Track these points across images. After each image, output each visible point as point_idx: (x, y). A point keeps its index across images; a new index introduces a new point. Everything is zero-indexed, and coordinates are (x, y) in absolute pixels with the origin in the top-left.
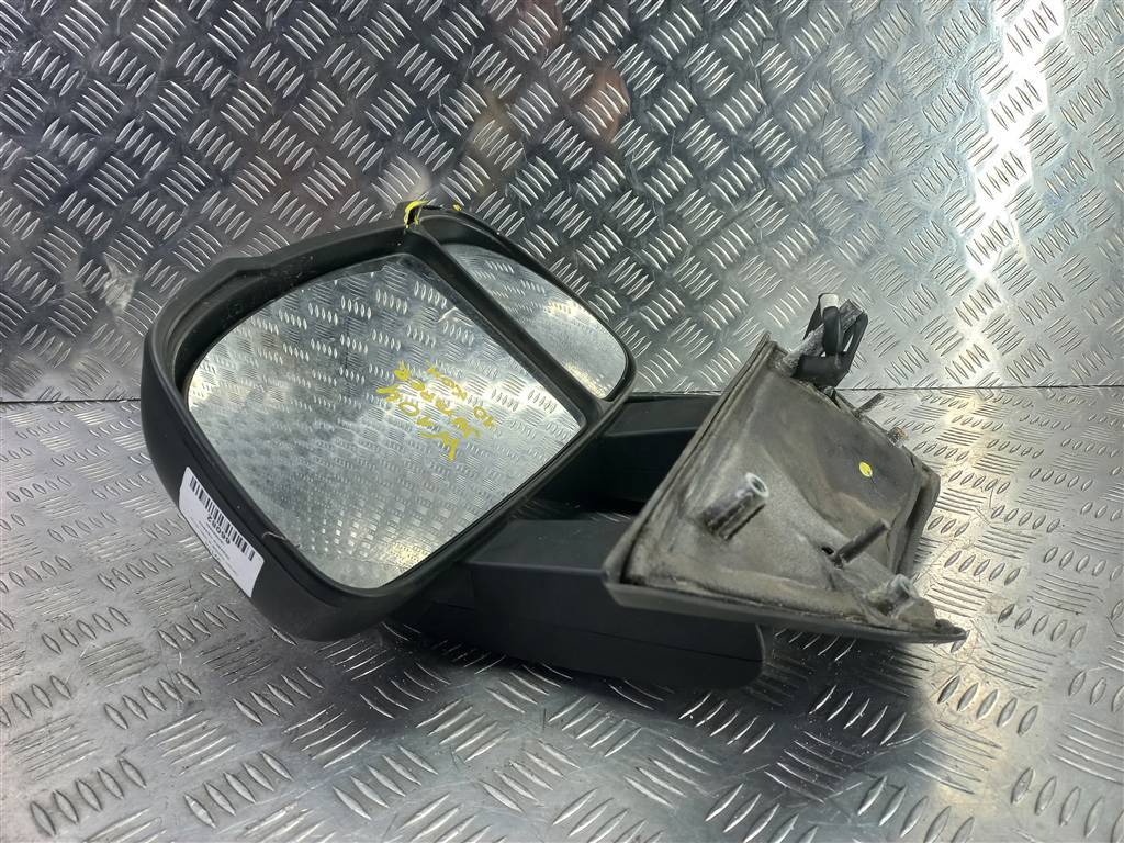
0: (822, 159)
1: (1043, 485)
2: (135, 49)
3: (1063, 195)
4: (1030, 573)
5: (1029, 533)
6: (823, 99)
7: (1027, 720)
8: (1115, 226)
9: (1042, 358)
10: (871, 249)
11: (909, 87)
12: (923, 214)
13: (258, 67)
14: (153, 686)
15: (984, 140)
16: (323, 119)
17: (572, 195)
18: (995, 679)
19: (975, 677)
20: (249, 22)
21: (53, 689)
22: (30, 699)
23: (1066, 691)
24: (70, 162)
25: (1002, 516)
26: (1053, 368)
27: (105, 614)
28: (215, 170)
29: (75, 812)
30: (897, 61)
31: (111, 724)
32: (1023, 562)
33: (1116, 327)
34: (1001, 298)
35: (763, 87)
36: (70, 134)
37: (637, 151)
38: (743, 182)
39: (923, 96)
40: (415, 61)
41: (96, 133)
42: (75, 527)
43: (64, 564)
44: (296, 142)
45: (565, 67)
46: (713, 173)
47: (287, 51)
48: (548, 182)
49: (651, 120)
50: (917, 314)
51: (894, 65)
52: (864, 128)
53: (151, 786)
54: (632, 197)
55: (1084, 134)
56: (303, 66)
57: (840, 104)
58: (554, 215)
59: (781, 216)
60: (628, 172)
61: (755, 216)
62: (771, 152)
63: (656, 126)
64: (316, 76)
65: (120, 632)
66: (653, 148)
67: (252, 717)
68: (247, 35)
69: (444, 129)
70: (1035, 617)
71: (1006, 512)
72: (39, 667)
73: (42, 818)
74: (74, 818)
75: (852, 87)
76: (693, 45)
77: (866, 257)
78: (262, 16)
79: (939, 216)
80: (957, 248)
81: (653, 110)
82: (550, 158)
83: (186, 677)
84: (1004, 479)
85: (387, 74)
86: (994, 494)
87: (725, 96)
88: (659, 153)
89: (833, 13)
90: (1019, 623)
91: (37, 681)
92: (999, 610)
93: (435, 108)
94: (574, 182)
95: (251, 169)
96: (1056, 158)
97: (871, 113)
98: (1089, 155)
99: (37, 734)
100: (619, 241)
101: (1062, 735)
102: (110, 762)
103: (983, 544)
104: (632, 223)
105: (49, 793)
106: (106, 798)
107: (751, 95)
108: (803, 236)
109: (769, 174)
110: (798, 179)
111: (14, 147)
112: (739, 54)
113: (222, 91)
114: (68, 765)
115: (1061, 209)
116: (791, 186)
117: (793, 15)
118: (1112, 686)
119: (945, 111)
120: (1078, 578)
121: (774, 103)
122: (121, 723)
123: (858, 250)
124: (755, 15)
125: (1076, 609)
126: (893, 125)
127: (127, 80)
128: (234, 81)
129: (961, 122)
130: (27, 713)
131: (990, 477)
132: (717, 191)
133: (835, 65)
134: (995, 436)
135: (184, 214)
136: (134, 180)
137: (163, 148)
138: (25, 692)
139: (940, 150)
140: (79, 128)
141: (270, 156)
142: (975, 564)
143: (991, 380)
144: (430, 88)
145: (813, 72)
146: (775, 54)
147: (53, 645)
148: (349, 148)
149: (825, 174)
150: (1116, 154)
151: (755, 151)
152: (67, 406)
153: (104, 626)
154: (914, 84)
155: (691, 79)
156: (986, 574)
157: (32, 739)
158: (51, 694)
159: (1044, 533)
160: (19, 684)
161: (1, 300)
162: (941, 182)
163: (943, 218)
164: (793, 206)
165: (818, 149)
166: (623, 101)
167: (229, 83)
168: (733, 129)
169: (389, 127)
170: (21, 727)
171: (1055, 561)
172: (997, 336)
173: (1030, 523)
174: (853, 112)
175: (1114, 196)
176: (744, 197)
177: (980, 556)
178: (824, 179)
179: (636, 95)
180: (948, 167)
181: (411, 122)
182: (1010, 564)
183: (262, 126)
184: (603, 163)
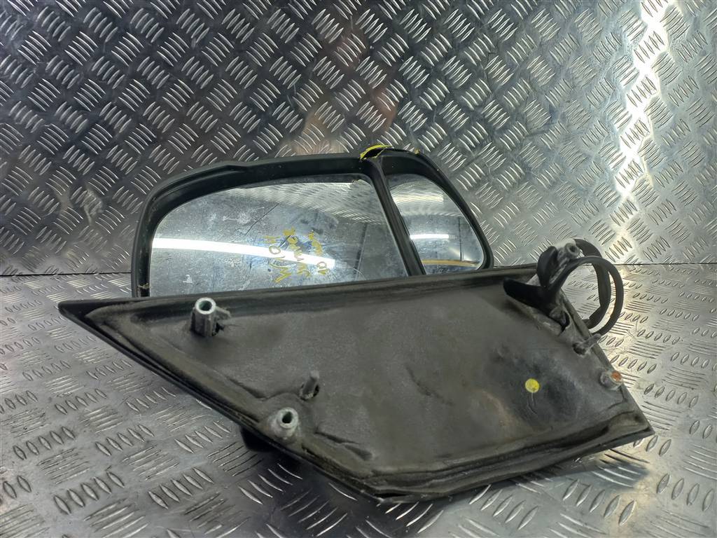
0: (526, 125)
1: (669, 318)
2: (114, 61)
3: (673, 146)
4: (662, 367)
5: (661, 344)
6: (525, 88)
7: (664, 447)
8: (705, 164)
9: (664, 246)
10: (557, 179)
11: (577, 81)
12: (588, 158)
13: (186, 70)
14: (124, 432)
15: (622, 114)
16: (225, 102)
20: (181, 45)
21: (62, 434)
22: (50, 439)
23: (688, 431)
24: (71, 128)
25: (644, 335)
26: (671, 252)
27: (92, 392)
28: (158, 132)
29: (82, 501)
30: (569, 66)
31: (100, 453)
33: (711, 226)
34: (638, 208)
35: (489, 81)
36: (72, 111)
37: (413, 120)
38: (478, 138)
39: (586, 86)
40: (281, 67)
41: (88, 111)
42: (71, 345)
43: (66, 365)
44: (208, 116)
45: (370, 70)
46: (460, 133)
47: (203, 61)
48: (359, 138)
49: (421, 101)
50: (586, 218)
51: (567, 68)
52: (551, 106)
53: (127, 486)
55: (683, 109)
56: (213, 70)
57: (536, 92)
59: (501, 159)
60: (407, 133)
61: (486, 159)
62: (495, 120)
63: (425, 105)
64: (220, 76)
65: (102, 402)
66: (423, 118)
67: (187, 449)
68: (180, 52)
69: (297, 107)
70: (667, 391)
71: (646, 333)
72: (54, 422)
73: (61, 505)
74: (81, 504)
75: (543, 81)
76: (447, 57)
77: (554, 184)
78: (189, 41)
79: (597, 159)
80: (610, 178)
81: (422, 95)
82: (361, 124)
83: (145, 428)
84: (644, 315)
85: (263, 74)
86: (638, 323)
87: (466, 87)
88: (427, 122)
89: (530, 38)
90: (657, 394)
91: (54, 429)
92: (645, 387)
93: (292, 95)
95: (180, 132)
96: (667, 123)
97: (554, 96)
98: (687, 122)
99: (56, 458)
101: (686, 455)
102: (101, 473)
103: (633, 351)
105: (65, 491)
106: (100, 493)
107: (482, 86)
108: (515, 171)
109: (493, 134)
110: (511, 137)
111: (38, 119)
112: (474, 62)
113: (164, 85)
114: (76, 475)
115: (672, 154)
116: (507, 141)
117: (506, 39)
119: (599, 96)
120: (692, 369)
121: (496, 91)
122: (107, 453)
123: (549, 180)
124: (484, 39)
125: (692, 386)
126: (568, 104)
127: (108, 79)
128: (172, 79)
129: (609, 102)
130: (49, 447)
131: (636, 314)
132: (462, 144)
133: (532, 68)
134: (638, 291)
135: (139, 158)
136: (109, 138)
137: (127, 119)
138: (48, 436)
139: (597, 119)
140: (78, 107)
141: (192, 124)
142: (628, 362)
143: (632, 260)
144: (288, 83)
145: (520, 72)
146: (496, 62)
147: (62, 410)
148: (240, 118)
149: (527, 133)
150: (703, 121)
151: (485, 120)
152: (62, 277)
153: (92, 399)
154: (580, 79)
155: (445, 77)
156: (635, 367)
157: (53, 461)
158: (63, 437)
159: (671, 345)
160: (42, 431)
161: (25, 211)
162: (598, 138)
163: (600, 159)
164: (509, 153)
165: (523, 118)
166: (405, 90)
167: (168, 80)
168: (471, 106)
169: (264, 106)
170: (45, 455)
171: (678, 360)
172: (636, 232)
173: (662, 338)
174: (543, 96)
175: (704, 147)
176: (479, 148)
177: (632, 357)
178: (527, 136)
179: (412, 86)
180: (602, 129)
181: (277, 103)
182: (650, 362)
183: (188, 106)
184: (393, 127)
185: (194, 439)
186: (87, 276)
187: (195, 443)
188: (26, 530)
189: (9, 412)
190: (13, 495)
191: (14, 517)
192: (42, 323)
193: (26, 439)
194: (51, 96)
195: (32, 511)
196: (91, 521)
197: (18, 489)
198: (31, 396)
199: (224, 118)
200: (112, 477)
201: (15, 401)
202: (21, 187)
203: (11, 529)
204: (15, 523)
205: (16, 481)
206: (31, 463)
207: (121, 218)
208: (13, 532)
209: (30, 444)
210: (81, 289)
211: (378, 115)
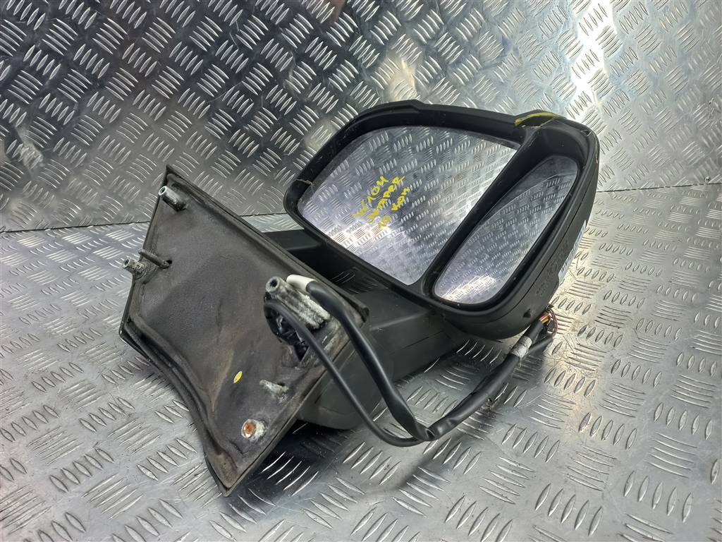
0: (479, 57)
1: (606, 254)
3: (621, 75)
4: (596, 306)
5: (597, 283)
6: (478, 19)
7: (589, 388)
8: (650, 93)
9: (609, 174)
11: (530, 10)
12: (540, 90)
13: (115, 8)
14: (105, 406)
15: (574, 43)
16: (163, 43)
17: (326, 85)
18: (576, 368)
19: (564, 366)
21: (46, 412)
22: (34, 419)
23: (610, 372)
25: (583, 273)
26: (616, 180)
27: (67, 366)
28: (93, 78)
29: (77, 479)
31: (85, 430)
32: (593, 300)
33: (651, 153)
35: (442, 12)
37: (365, 56)
38: (432, 73)
39: (539, 15)
41: (9, 55)
42: (35, 314)
43: (35, 338)
44: (145, 58)
48: (310, 78)
49: (373, 36)
52: (504, 37)
53: (117, 461)
54: (363, 86)
55: (633, 37)
56: (146, 7)
57: (489, 23)
58: (315, 99)
59: (454, 95)
60: (360, 70)
61: (440, 95)
62: (448, 54)
63: (376, 40)
64: (155, 14)
65: (79, 377)
66: (375, 54)
67: (167, 419)
69: (241, 46)
70: (597, 331)
71: (585, 271)
72: (34, 401)
73: (58, 483)
74: (77, 482)
75: (496, 11)
79: (549, 91)
80: (560, 110)
81: (374, 29)
82: (311, 62)
83: (124, 400)
84: (585, 251)
85: (202, 11)
86: (579, 260)
87: (418, 19)
88: (379, 57)
90: (589, 336)
91: (35, 408)
92: (579, 329)
93: (235, 32)
94: (327, 78)
95: (117, 77)
96: (617, 52)
97: (508, 27)
98: (636, 50)
99: (43, 438)
101: (607, 394)
102: (90, 450)
103: (572, 291)
104: (364, 102)
105: (59, 470)
106: (93, 470)
107: (434, 18)
109: (447, 68)
110: (465, 71)
113: (92, 25)
114: (66, 454)
115: (619, 84)
116: (460, 75)
118: (633, 366)
119: (551, 25)
120: (621, 307)
121: (448, 23)
122: (92, 429)
125: (619, 325)
126: (521, 35)
128: (100, 18)
129: (561, 31)
130: (34, 427)
135: (76, 107)
136: (39, 86)
137: (56, 64)
138: (30, 416)
139: (549, 49)
141: (129, 68)
142: (567, 304)
144: (230, 19)
147: (40, 387)
148: (181, 60)
149: (481, 67)
150: (650, 49)
151: (438, 54)
152: (11, 235)
153: (68, 373)
154: (533, 8)
155: (397, 8)
156: (572, 309)
157: (42, 441)
158: (46, 416)
159: (605, 282)
160: (25, 411)
162: (550, 70)
163: (551, 91)
164: (462, 87)
165: (476, 51)
166: (355, 24)
167: (96, 19)
168: (424, 40)
169: (206, 46)
170: (33, 435)
171: (610, 299)
173: (598, 277)
174: (497, 27)
175: (650, 75)
176: (433, 83)
177: (570, 298)
178: (480, 70)
179: (362, 20)
180: (554, 60)
181: (219, 42)
182: (586, 302)
183: (122, 48)
184: (344, 64)
186: (38, 232)
188: (29, 511)
190: (10, 478)
191: (15, 500)
193: (12, 420)
195: (31, 492)
196: (89, 497)
197: (13, 472)
198: (6, 374)
199: (165, 61)
200: (101, 453)
203: (15, 511)
204: (18, 504)
205: (10, 464)
206: (20, 445)
207: (65, 172)
208: (17, 514)
209: (15, 425)
210: (34, 249)
211: (327, 51)
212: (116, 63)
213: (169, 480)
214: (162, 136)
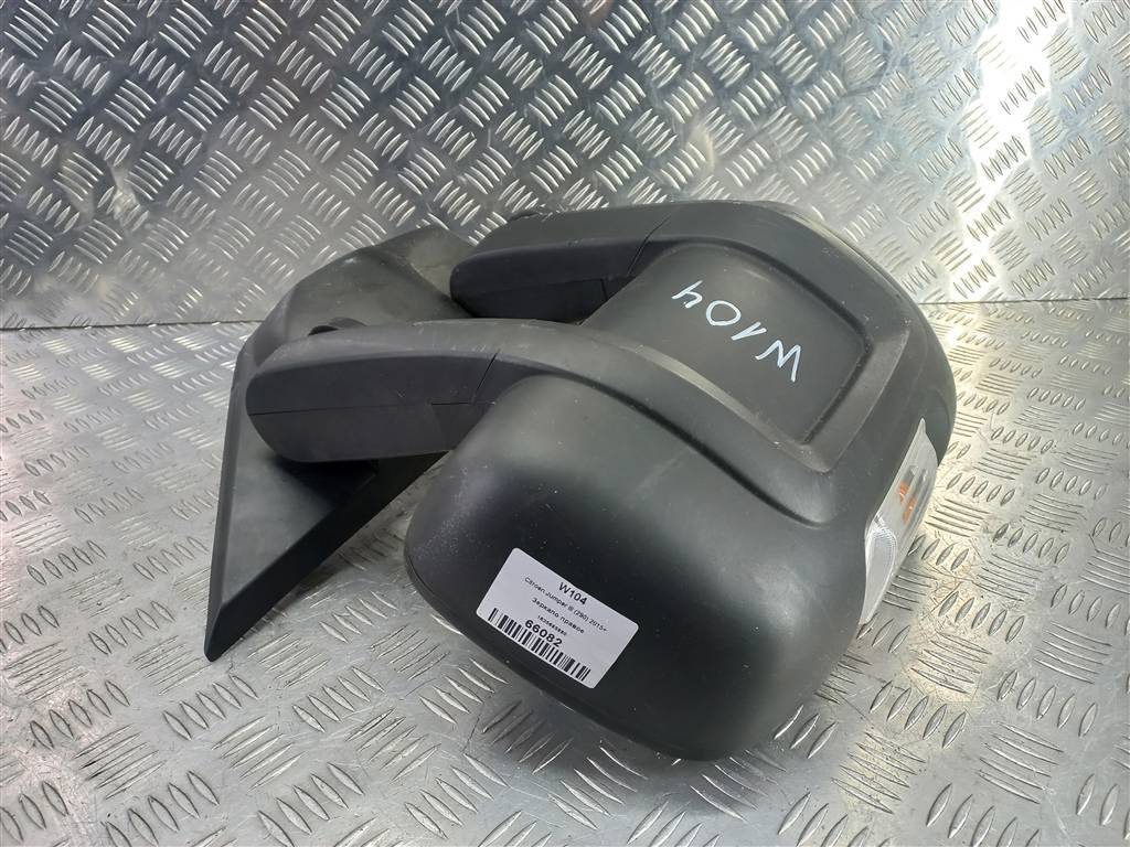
0: (843, 76)
1: (1040, 406)
3: (1081, 110)
4: (1023, 494)
5: (1024, 454)
6: (845, 13)
7: (1015, 628)
8: (1127, 141)
9: (1046, 272)
10: (886, 167)
16: (340, 40)
17: (592, 114)
18: (989, 593)
19: (971, 592)
21: (156, 613)
22: (138, 622)
23: (1048, 603)
24: (84, 87)
25: (1001, 437)
26: (1055, 282)
27: (184, 542)
28: (232, 94)
29: (204, 721)
32: (1018, 483)
33: (1121, 241)
34: (1011, 214)
36: (82, 57)
37: (658, 68)
38: (764, 99)
39: (947, 9)
41: (108, 55)
42: (136, 459)
43: (136, 495)
44: (313, 64)
46: (734, 91)
48: (568, 101)
49: (672, 36)
50: (929, 230)
52: (886, 44)
53: (262, 697)
54: (651, 116)
55: (1106, 46)
57: (863, 19)
58: (573, 135)
59: (800, 134)
60: (647, 90)
61: (774, 135)
62: (792, 69)
63: (677, 44)
66: (674, 65)
67: (338, 636)
69: (462, 48)
70: (1026, 536)
71: (1004, 433)
72: (138, 593)
73: (176, 725)
74: (204, 725)
77: (881, 175)
79: (956, 133)
80: (971, 165)
81: (674, 26)
82: (570, 76)
84: (1003, 400)
86: (995, 415)
87: (747, 11)
88: (680, 71)
90: (1012, 542)
91: (139, 606)
92: (995, 530)
93: (453, 26)
94: (593, 101)
95: (268, 93)
96: (1075, 72)
97: (894, 27)
98: (1108, 69)
99: (152, 653)
100: (638, 161)
101: (1044, 642)
102: (223, 677)
103: (982, 466)
104: (651, 142)
105: (176, 704)
106: (226, 708)
107: (774, 11)
108: (820, 154)
109: (789, 92)
110: (818, 97)
111: (26, 72)
113: (235, 11)
114: (186, 680)
115: (1076, 125)
116: (811, 103)
118: (1089, 599)
119: (968, 23)
120: (1067, 498)
121: (797, 18)
123: (875, 168)
125: (1063, 527)
126: (915, 40)
129: (984, 36)
131: (991, 398)
132: (738, 109)
134: (997, 354)
135: (203, 139)
136: (150, 105)
137: (177, 72)
138: (133, 616)
139: (961, 66)
140: (90, 50)
141: (287, 79)
142: (974, 486)
143: (997, 293)
144: (447, 6)
147: (145, 573)
148: (367, 68)
149: (844, 91)
151: (776, 67)
152: (99, 331)
153: (187, 554)
156: (984, 495)
157: (150, 657)
158: (156, 618)
159: (1038, 454)
160: (125, 607)
161: (26, 227)
162: (960, 99)
163: (959, 134)
164: (812, 123)
165: (839, 65)
166: (644, 17)
167: (242, 2)
168: (754, 45)
169: (407, 47)
170: (137, 647)
171: (1046, 483)
172: (1004, 252)
173: (1027, 445)
174: (875, 27)
176: (765, 115)
177: (980, 478)
178: (844, 96)
179: (657, 11)
180: (968, 83)
181: (428, 40)
182: (1006, 485)
183: (278, 48)
184: (623, 80)
185: (346, 621)
186: (138, 329)
187: (348, 626)
188: (135, 765)
189: (69, 577)
190: (105, 711)
191: (113, 746)
192: (85, 419)
193: (104, 621)
194: (43, 32)
195: (137, 735)
196: (221, 751)
197: (109, 701)
198: (96, 549)
199: (343, 69)
200: (238, 682)
201: (73, 558)
202: (15, 189)
203: (114, 763)
204: (117, 753)
205: (104, 689)
206: (120, 661)
207: (182, 238)
208: (117, 768)
209: (110, 629)
210: (132, 355)
211: (598, 60)
212: (268, 70)
213: (340, 734)
214: (332, 187)
